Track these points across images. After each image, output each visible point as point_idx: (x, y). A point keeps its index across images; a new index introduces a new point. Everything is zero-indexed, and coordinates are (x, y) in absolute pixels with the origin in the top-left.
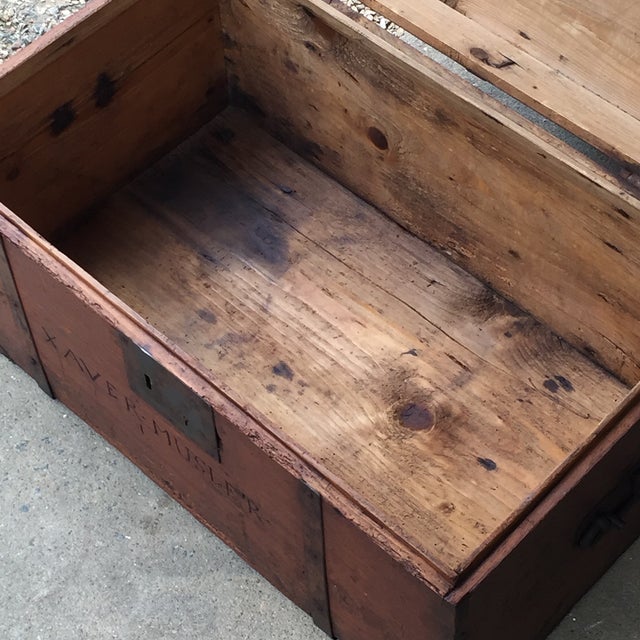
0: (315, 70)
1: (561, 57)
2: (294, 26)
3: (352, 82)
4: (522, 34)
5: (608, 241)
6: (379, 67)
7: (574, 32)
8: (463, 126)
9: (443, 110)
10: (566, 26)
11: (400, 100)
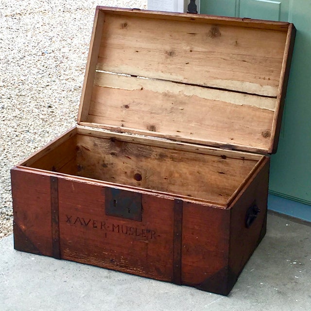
0: (114, 162)
1: (191, 133)
2: (107, 149)
3: (129, 160)
4: (178, 131)
5: (220, 171)
6: (139, 149)
7: (193, 125)
8: (169, 156)
9: (162, 153)
10: (191, 125)
11: (146, 157)
